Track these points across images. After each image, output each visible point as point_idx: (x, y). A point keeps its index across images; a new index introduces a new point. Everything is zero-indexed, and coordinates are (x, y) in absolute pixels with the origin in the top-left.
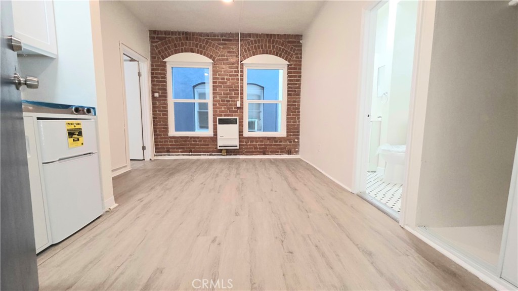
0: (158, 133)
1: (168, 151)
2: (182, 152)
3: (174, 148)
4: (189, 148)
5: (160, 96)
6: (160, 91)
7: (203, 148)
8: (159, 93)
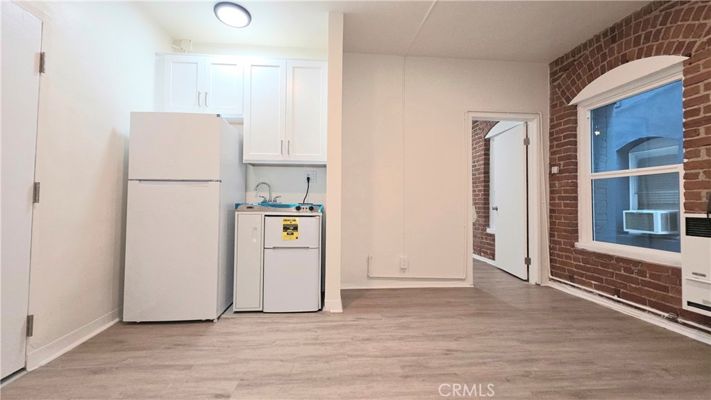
0: (556, 239)
1: (571, 278)
2: (597, 287)
3: (582, 275)
4: (613, 283)
5: (560, 171)
6: (562, 162)
7: (649, 294)
8: (559, 165)
